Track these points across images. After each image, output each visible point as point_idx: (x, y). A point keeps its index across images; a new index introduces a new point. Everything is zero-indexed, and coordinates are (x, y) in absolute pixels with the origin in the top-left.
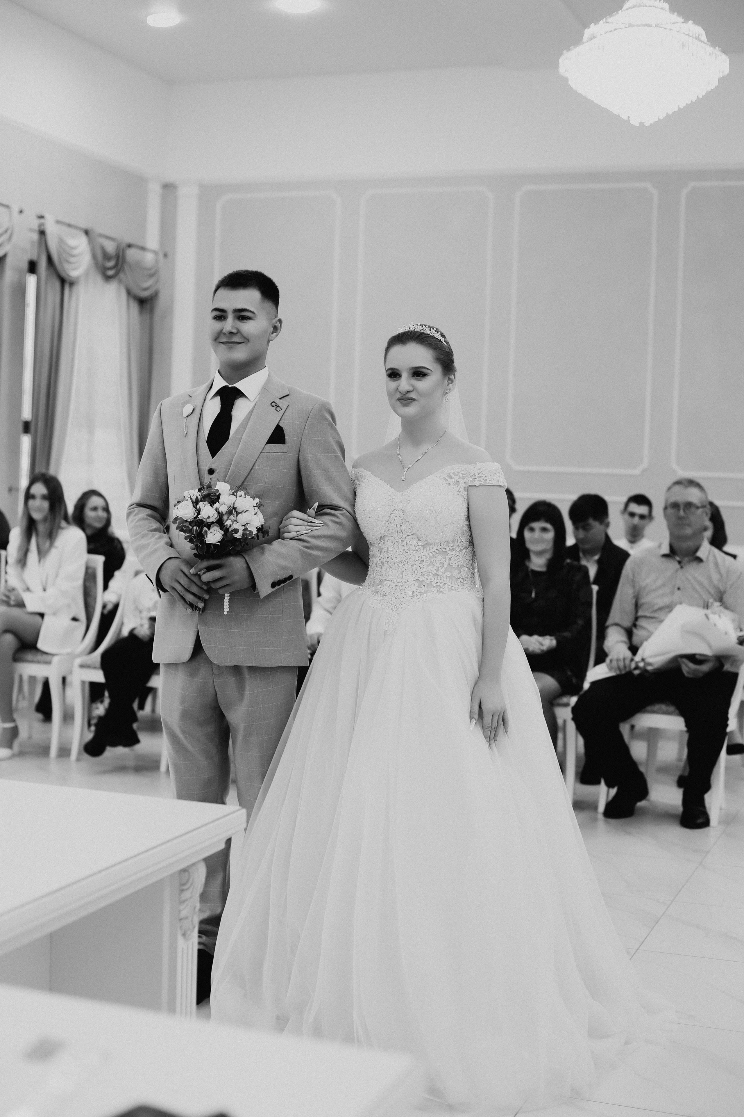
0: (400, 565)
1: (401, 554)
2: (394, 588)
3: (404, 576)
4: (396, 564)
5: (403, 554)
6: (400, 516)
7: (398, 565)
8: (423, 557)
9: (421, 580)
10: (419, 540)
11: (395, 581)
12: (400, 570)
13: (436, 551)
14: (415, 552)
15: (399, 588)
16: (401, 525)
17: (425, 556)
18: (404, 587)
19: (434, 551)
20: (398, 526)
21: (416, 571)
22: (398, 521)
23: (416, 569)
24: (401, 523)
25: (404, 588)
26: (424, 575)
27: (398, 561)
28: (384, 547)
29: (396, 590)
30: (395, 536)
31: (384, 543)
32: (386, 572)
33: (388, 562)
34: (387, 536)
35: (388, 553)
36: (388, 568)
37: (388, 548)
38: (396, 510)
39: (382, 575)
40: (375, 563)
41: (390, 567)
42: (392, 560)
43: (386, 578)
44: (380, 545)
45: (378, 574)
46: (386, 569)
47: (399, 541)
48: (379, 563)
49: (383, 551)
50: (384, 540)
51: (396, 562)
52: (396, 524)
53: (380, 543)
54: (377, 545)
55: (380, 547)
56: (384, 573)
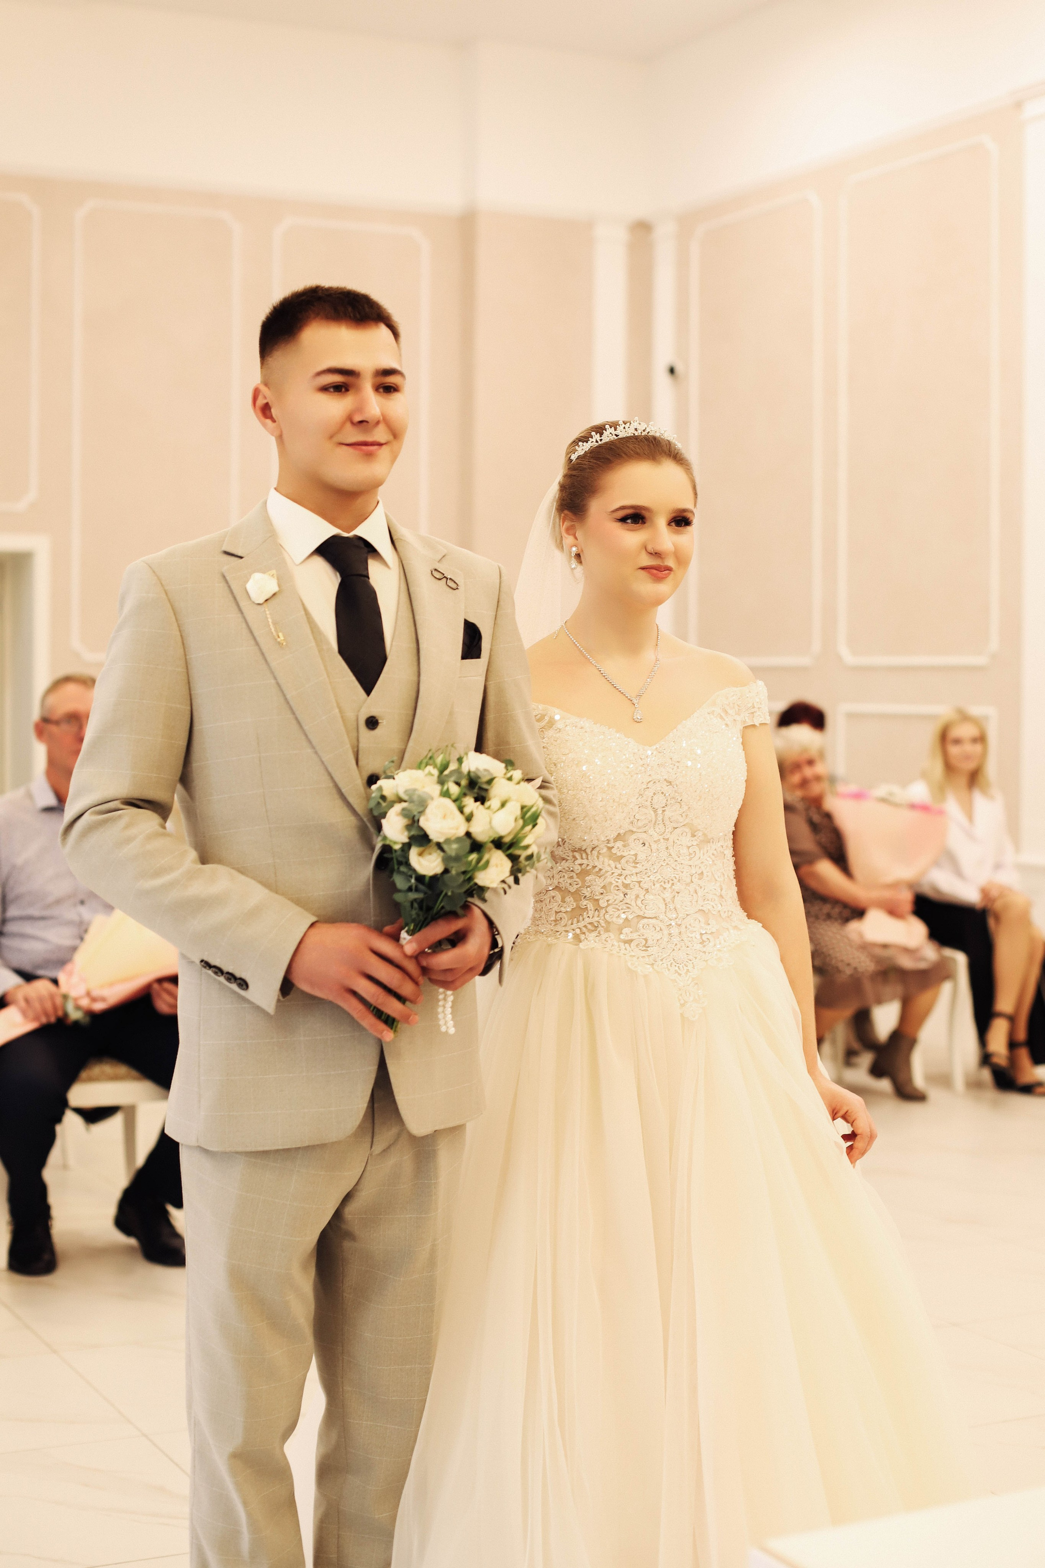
0: (668, 886)
1: (665, 865)
2: (666, 932)
3: (678, 906)
4: (657, 885)
5: (668, 864)
7: (661, 886)
8: (701, 866)
9: (706, 910)
10: (693, 836)
11: (662, 917)
12: (669, 895)
13: (715, 852)
14: (688, 857)
15: (675, 931)
16: (664, 809)
17: (704, 864)
18: (684, 926)
19: (713, 854)
20: (660, 812)
21: (695, 895)
22: (659, 801)
23: (696, 892)
24: (664, 804)
25: (683, 929)
26: (708, 900)
27: (662, 879)
28: (624, 854)
29: (671, 934)
30: (651, 832)
31: (624, 846)
32: (639, 902)
33: (639, 882)
34: (632, 832)
35: (638, 865)
36: (642, 893)
37: (636, 855)
38: (655, 782)
39: (628, 908)
40: (602, 885)
41: (645, 892)
42: (649, 877)
43: (641, 913)
44: (614, 851)
45: (617, 906)
46: (637, 896)
47: (659, 840)
48: (614, 885)
49: (623, 861)
50: (624, 841)
51: (657, 882)
52: (654, 808)
53: (613, 847)
54: (605, 850)
55: (615, 854)
56: (633, 903)
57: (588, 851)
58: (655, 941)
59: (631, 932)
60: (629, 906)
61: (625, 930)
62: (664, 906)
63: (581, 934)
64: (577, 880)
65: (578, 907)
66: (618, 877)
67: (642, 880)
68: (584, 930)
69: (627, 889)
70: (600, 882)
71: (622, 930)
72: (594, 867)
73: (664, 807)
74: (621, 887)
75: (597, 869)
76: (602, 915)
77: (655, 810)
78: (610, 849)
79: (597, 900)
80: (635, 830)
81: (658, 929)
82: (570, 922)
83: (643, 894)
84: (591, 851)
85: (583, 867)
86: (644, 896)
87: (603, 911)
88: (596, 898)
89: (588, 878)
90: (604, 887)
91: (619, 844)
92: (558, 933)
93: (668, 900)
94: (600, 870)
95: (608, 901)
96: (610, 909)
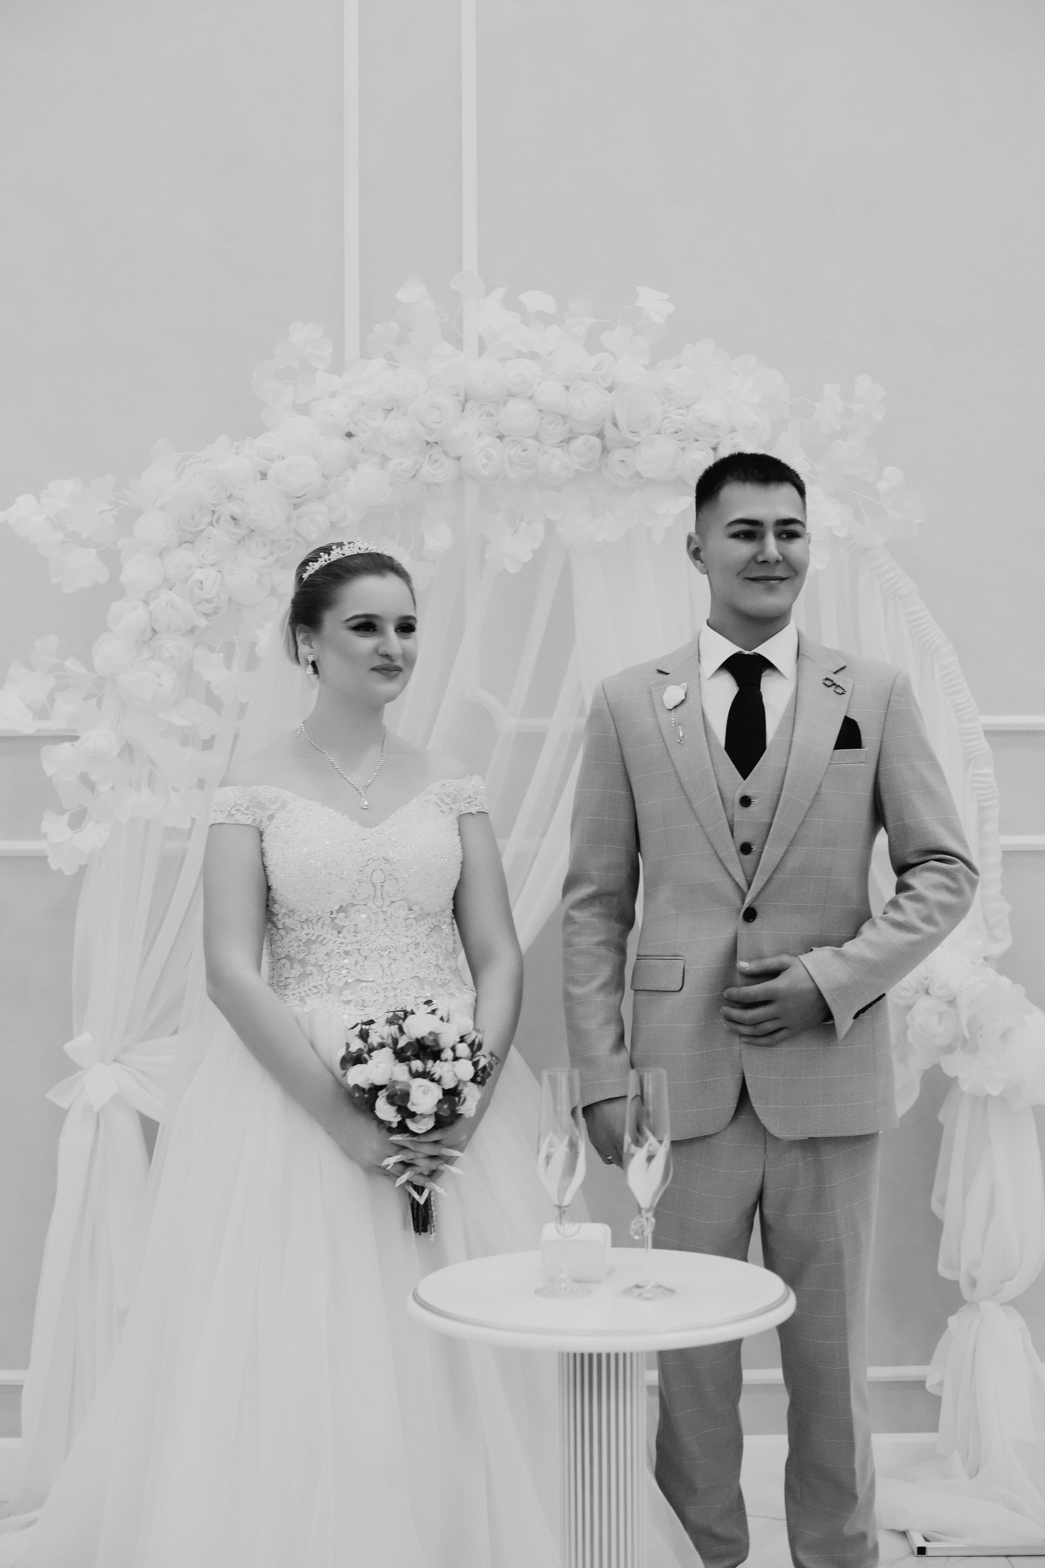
0: (384, 953)
1: (382, 934)
2: (382, 994)
3: (393, 971)
4: (375, 953)
5: (384, 934)
6: (381, 870)
7: (379, 953)
8: (417, 936)
9: (421, 976)
10: (410, 909)
11: (378, 980)
12: (385, 962)
14: (402, 928)
15: (390, 993)
16: (382, 884)
17: (420, 936)
18: (399, 990)
20: (378, 887)
21: (408, 961)
22: (378, 877)
23: (411, 959)
24: (382, 881)
25: (398, 992)
27: (379, 947)
28: (346, 924)
29: (386, 996)
30: (370, 904)
31: (346, 917)
32: (358, 968)
33: (359, 950)
34: (354, 905)
35: (357, 934)
36: (361, 959)
37: (356, 925)
38: (374, 860)
39: (348, 972)
40: (326, 952)
41: (364, 959)
42: (367, 945)
43: (361, 978)
44: (336, 921)
45: (339, 971)
46: (357, 963)
47: (377, 912)
48: (336, 952)
49: (345, 931)
50: (345, 912)
51: (375, 949)
52: (373, 884)
53: (336, 918)
54: (329, 920)
55: (338, 924)
56: (353, 968)
57: (314, 922)
58: (372, 1002)
59: (351, 994)
60: (350, 971)
61: (346, 992)
62: (381, 971)
63: (307, 996)
64: (304, 948)
65: (304, 972)
66: (340, 945)
67: (361, 947)
68: (309, 992)
69: (347, 956)
70: (323, 950)
71: (343, 991)
72: (319, 936)
73: (382, 883)
74: (342, 954)
75: (321, 938)
76: (325, 978)
77: (374, 885)
78: (333, 919)
79: (322, 966)
80: (355, 903)
81: (375, 991)
82: (297, 986)
83: (363, 960)
84: (317, 922)
85: (309, 936)
86: (363, 962)
87: (326, 976)
88: (321, 963)
89: (313, 947)
90: (327, 954)
91: (342, 915)
92: (286, 997)
93: (385, 966)
94: (325, 938)
95: (330, 966)
96: (332, 974)
